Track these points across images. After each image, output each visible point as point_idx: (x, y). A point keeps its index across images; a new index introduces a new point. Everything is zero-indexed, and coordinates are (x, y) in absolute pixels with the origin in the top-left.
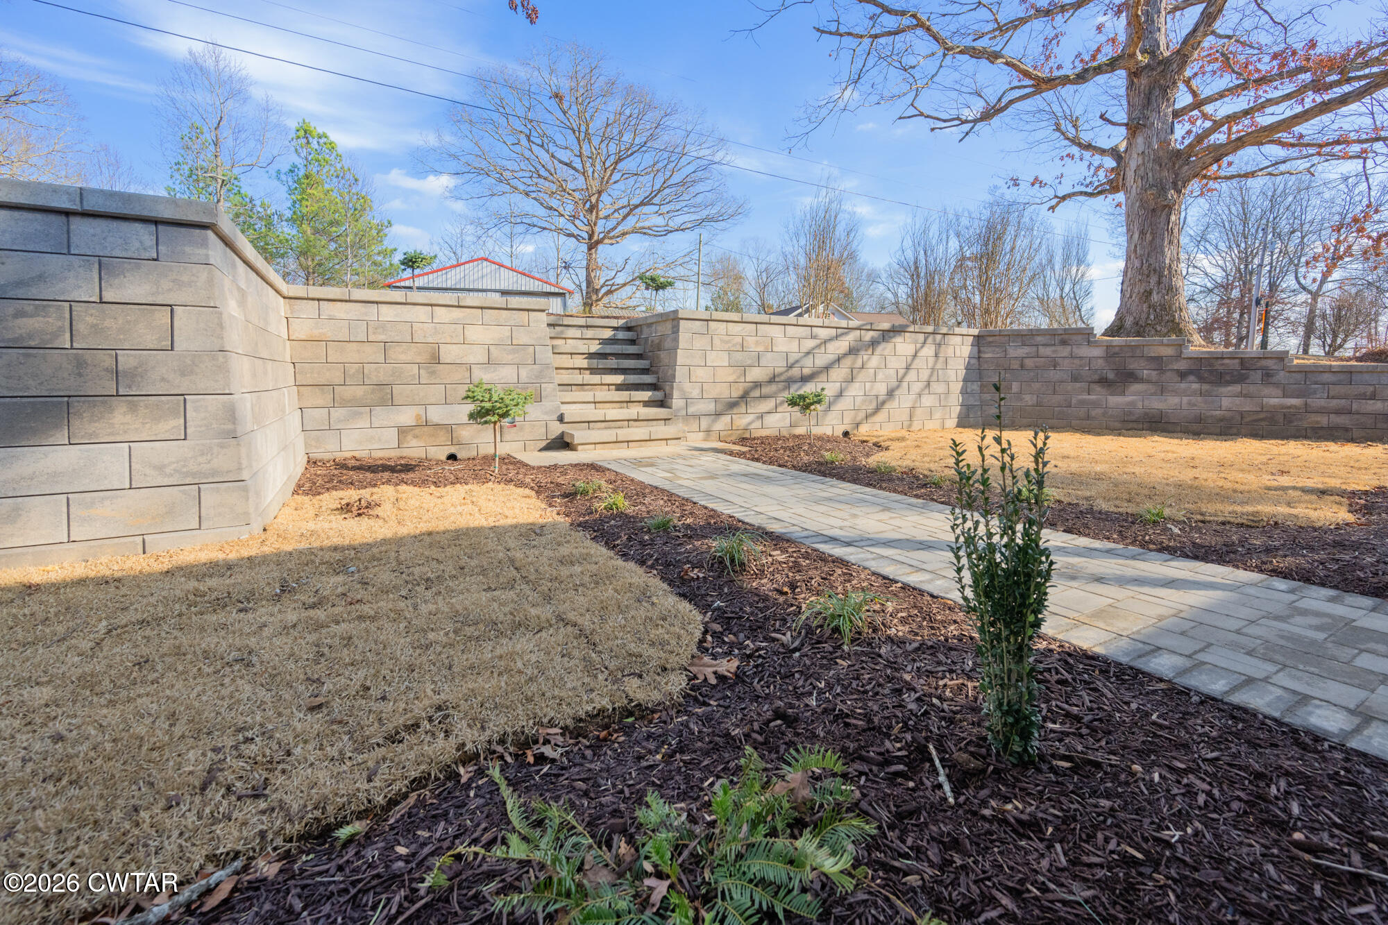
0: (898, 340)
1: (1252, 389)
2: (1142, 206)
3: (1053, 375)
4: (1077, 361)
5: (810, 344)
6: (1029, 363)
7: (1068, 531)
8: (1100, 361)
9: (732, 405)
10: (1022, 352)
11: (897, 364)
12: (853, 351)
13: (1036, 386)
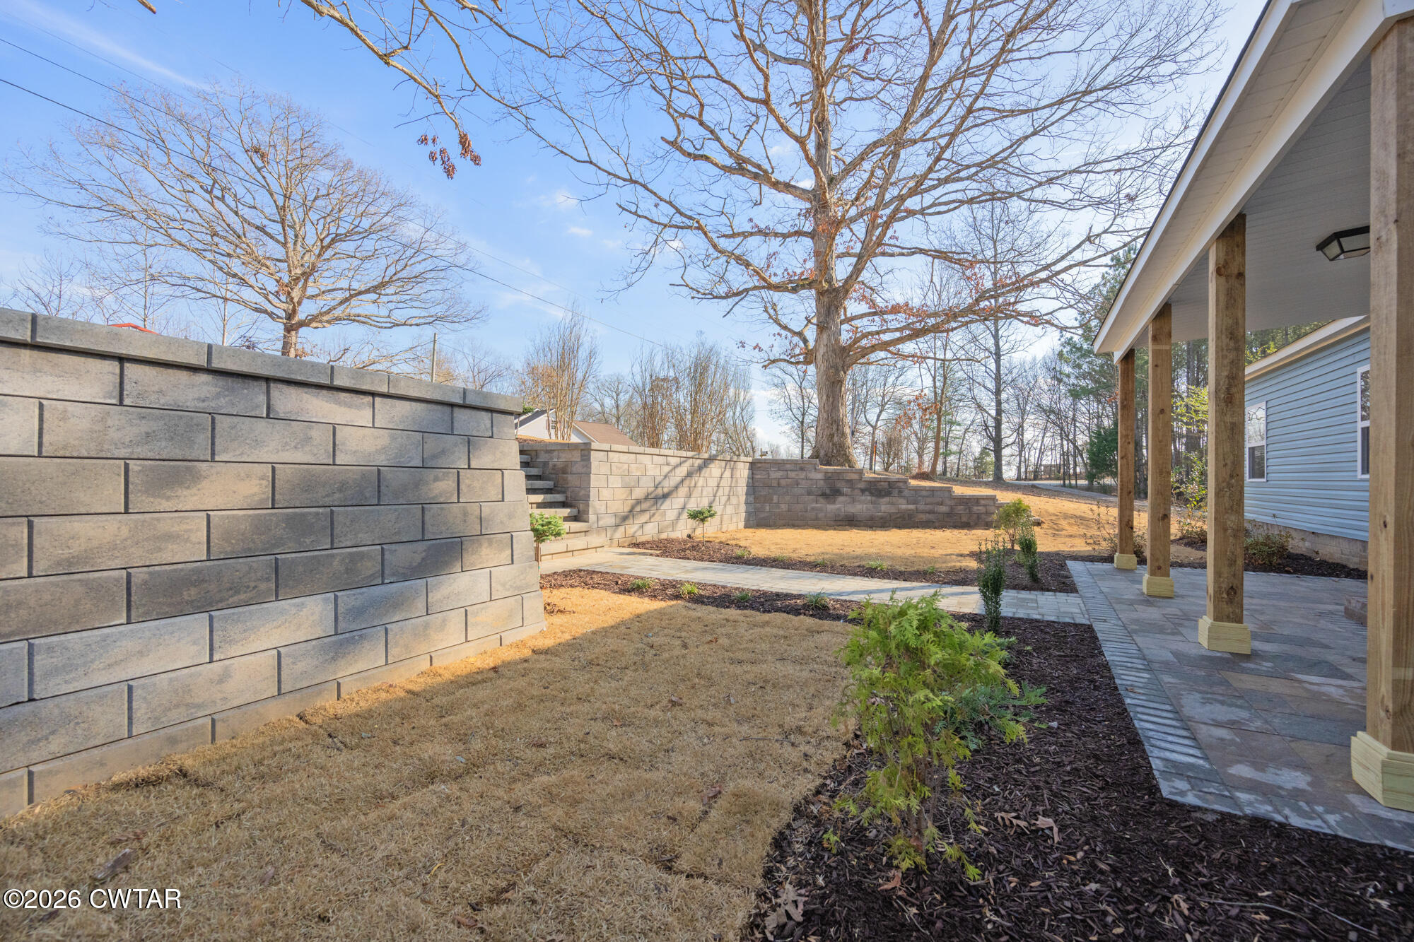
0: (712, 466)
1: (894, 500)
2: (827, 379)
3: (797, 491)
4: (810, 482)
5: (666, 469)
6: (783, 482)
7: (905, 580)
8: (822, 482)
9: (625, 518)
10: (779, 474)
11: (713, 483)
12: (689, 475)
13: (787, 498)
